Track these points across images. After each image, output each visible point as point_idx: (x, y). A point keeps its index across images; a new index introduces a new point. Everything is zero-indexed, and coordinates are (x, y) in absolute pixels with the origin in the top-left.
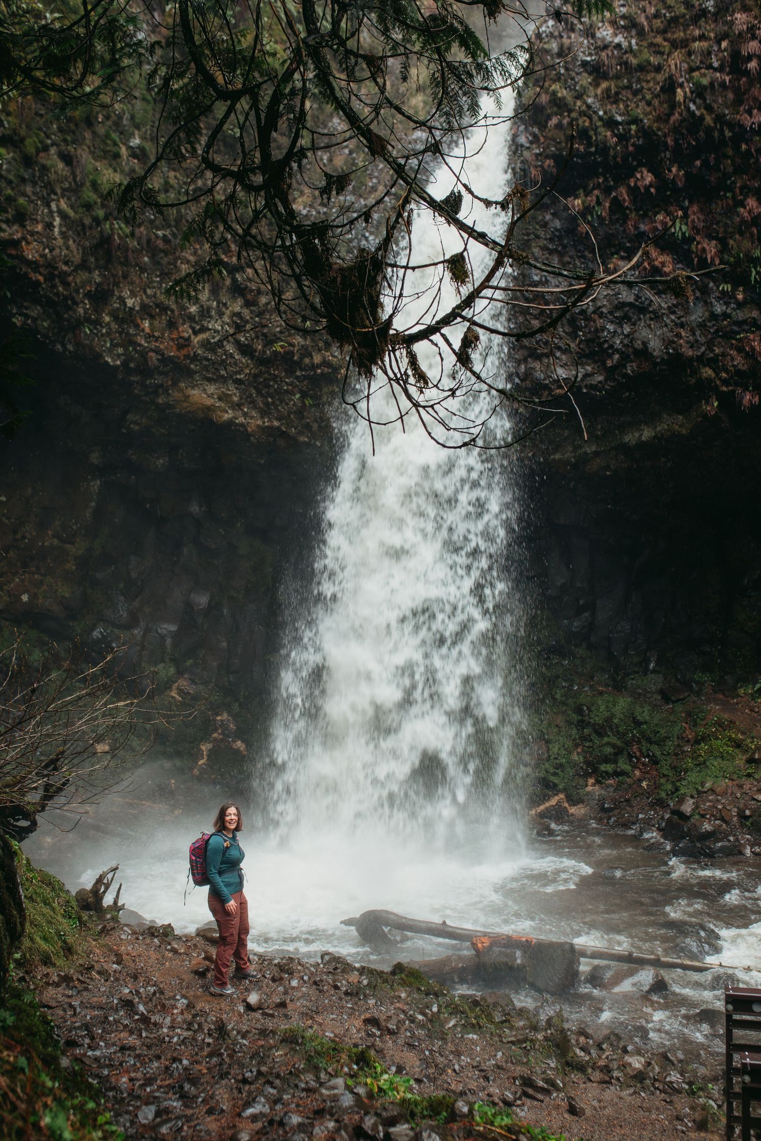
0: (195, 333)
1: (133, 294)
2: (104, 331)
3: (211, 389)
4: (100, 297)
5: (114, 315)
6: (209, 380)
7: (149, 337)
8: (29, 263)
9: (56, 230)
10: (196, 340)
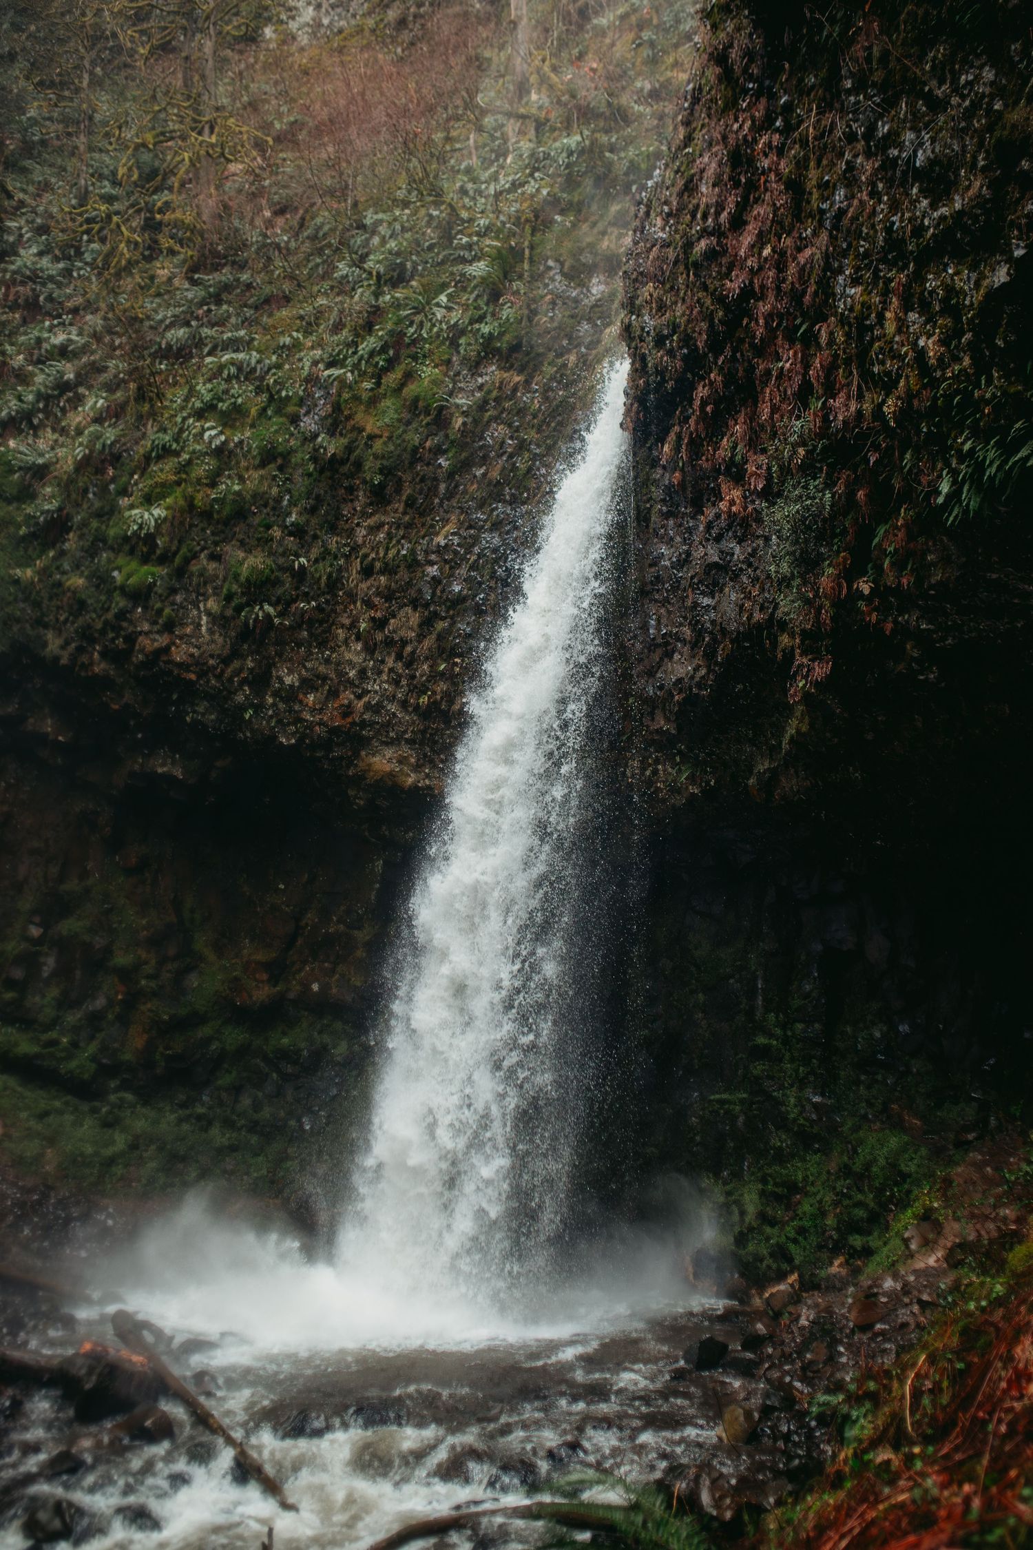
0: (359, 697)
1: (291, 672)
2: (270, 712)
3: (389, 752)
4: (261, 680)
5: (276, 694)
6: (386, 744)
7: (313, 711)
8: (180, 665)
9: (204, 629)
10: (360, 705)
